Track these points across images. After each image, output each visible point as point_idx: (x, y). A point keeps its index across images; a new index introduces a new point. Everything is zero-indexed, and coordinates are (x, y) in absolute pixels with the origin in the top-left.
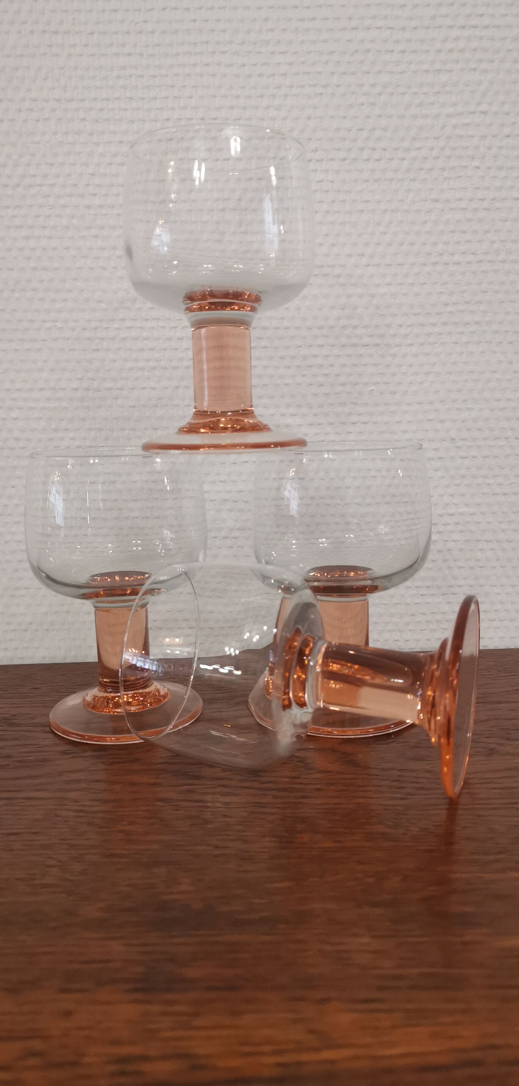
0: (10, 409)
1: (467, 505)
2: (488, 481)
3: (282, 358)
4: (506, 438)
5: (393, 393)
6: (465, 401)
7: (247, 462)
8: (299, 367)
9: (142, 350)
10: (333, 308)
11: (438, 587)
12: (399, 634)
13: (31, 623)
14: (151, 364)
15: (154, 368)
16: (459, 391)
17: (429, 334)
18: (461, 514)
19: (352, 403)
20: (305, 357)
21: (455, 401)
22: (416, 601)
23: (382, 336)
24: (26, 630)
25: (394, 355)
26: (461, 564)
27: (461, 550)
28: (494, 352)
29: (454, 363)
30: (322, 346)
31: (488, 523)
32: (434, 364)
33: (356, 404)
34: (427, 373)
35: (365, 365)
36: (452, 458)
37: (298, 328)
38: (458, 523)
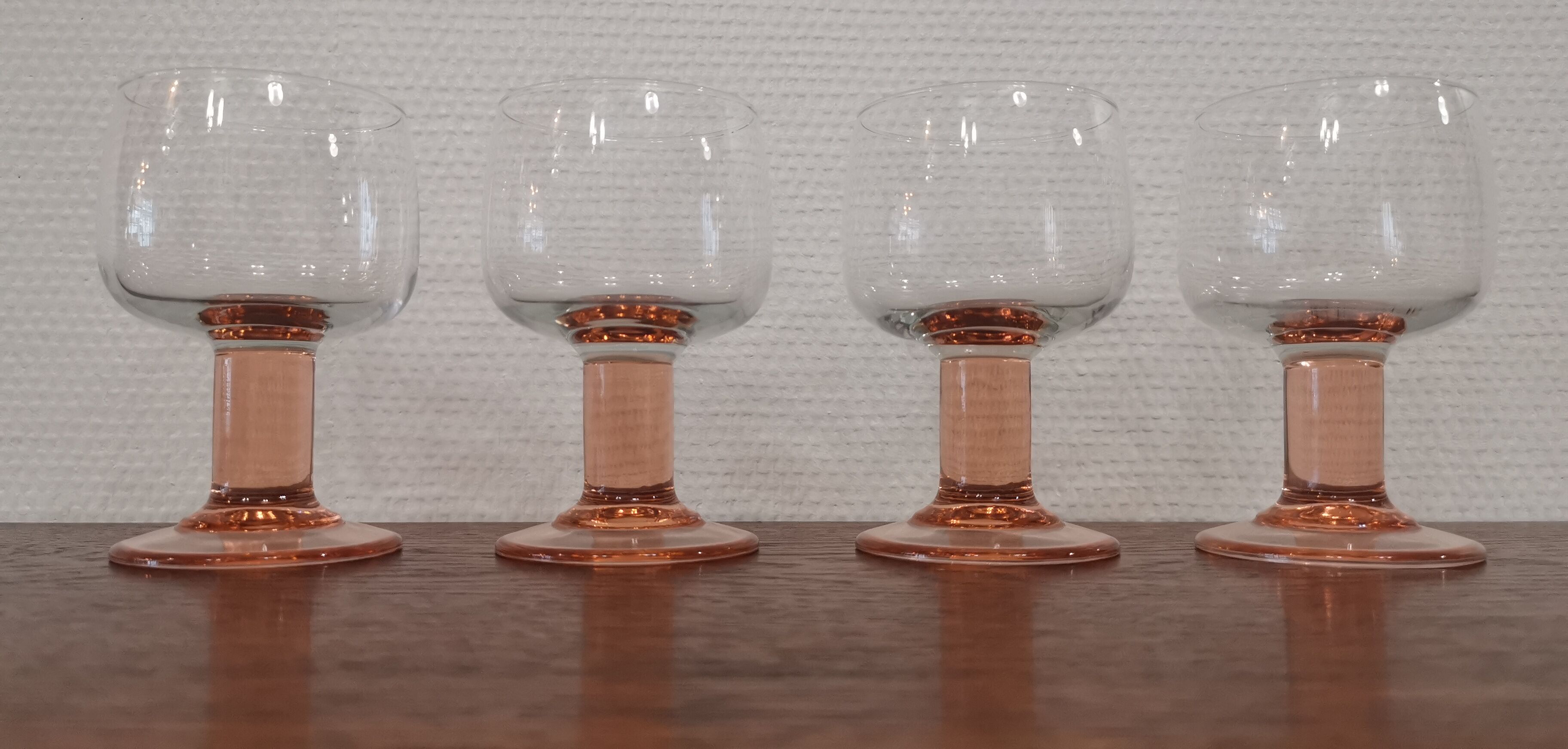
0: (462, 118)
3: (879, 55)
6: (1157, 128)
7: (821, 210)
8: (904, 69)
9: (668, 37)
11: (1122, 419)
12: (1058, 494)
13: (465, 458)
14: (681, 58)
15: (686, 64)
16: (1149, 112)
17: (1102, 28)
20: (914, 56)
21: (1142, 128)
22: (1088, 440)
23: (1031, 28)
24: (456, 469)
26: (1156, 382)
27: (1157, 360)
28: (1201, 57)
29: (1141, 72)
30: (939, 40)
32: (1110, 72)
33: (991, 126)
37: (903, 13)
38: (1150, 317)
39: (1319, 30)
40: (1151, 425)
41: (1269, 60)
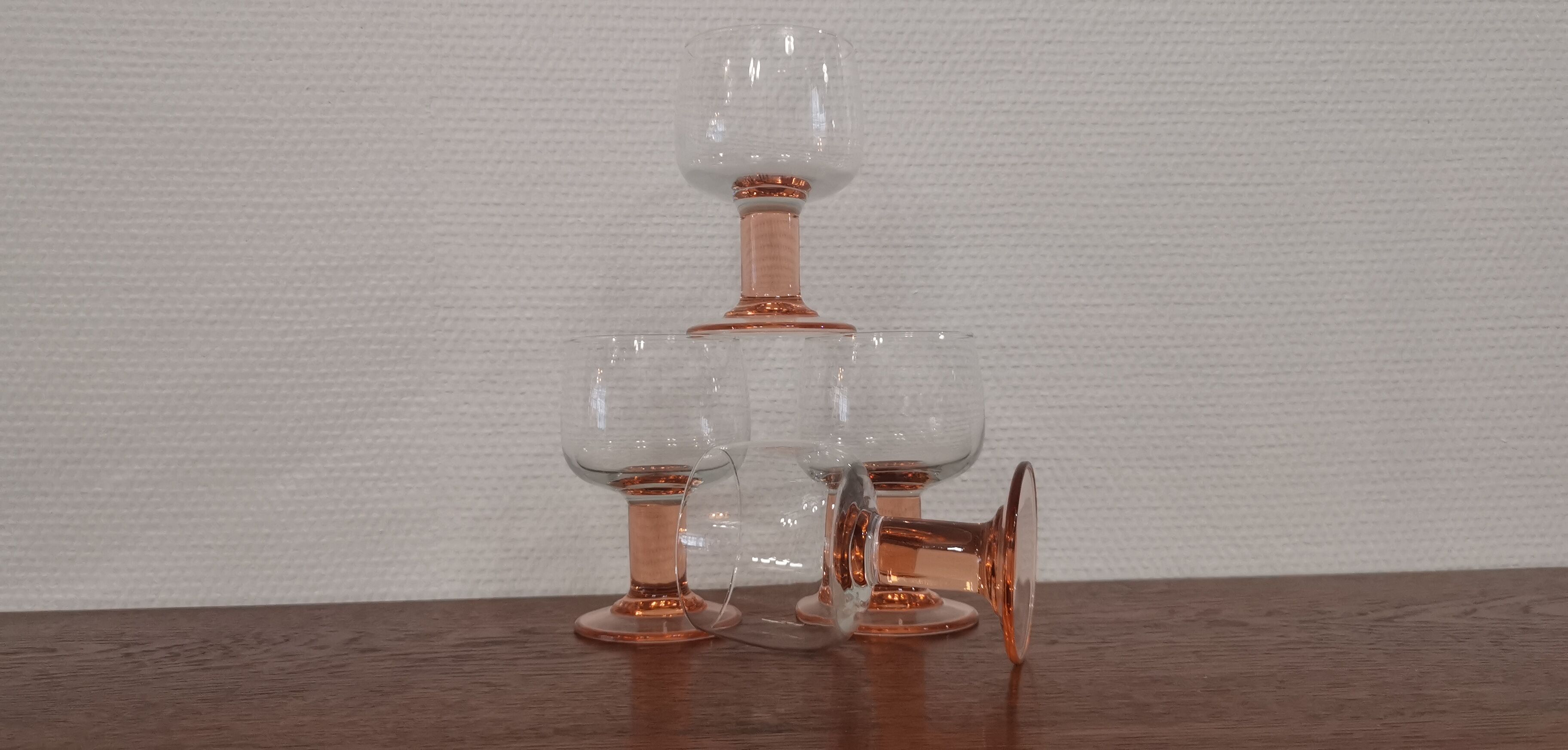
0: (525, 308)
1: (1021, 419)
2: (1042, 393)
3: (820, 258)
4: (1060, 347)
5: (939, 297)
6: (1015, 306)
8: (837, 268)
9: (670, 247)
10: (873, 207)
13: (533, 550)
14: (680, 262)
15: (683, 267)
16: (1008, 296)
17: (974, 236)
18: (1015, 429)
19: (895, 307)
20: (844, 258)
21: (1004, 306)
23: (925, 237)
24: (527, 558)
25: (939, 258)
28: (1044, 256)
29: (1003, 267)
30: (862, 246)
31: (1045, 439)
32: (981, 267)
33: (899, 308)
34: (974, 277)
35: (909, 267)
36: (1003, 367)
37: (836, 228)
38: (1011, 439)
39: (1125, 235)
41: (1090, 257)
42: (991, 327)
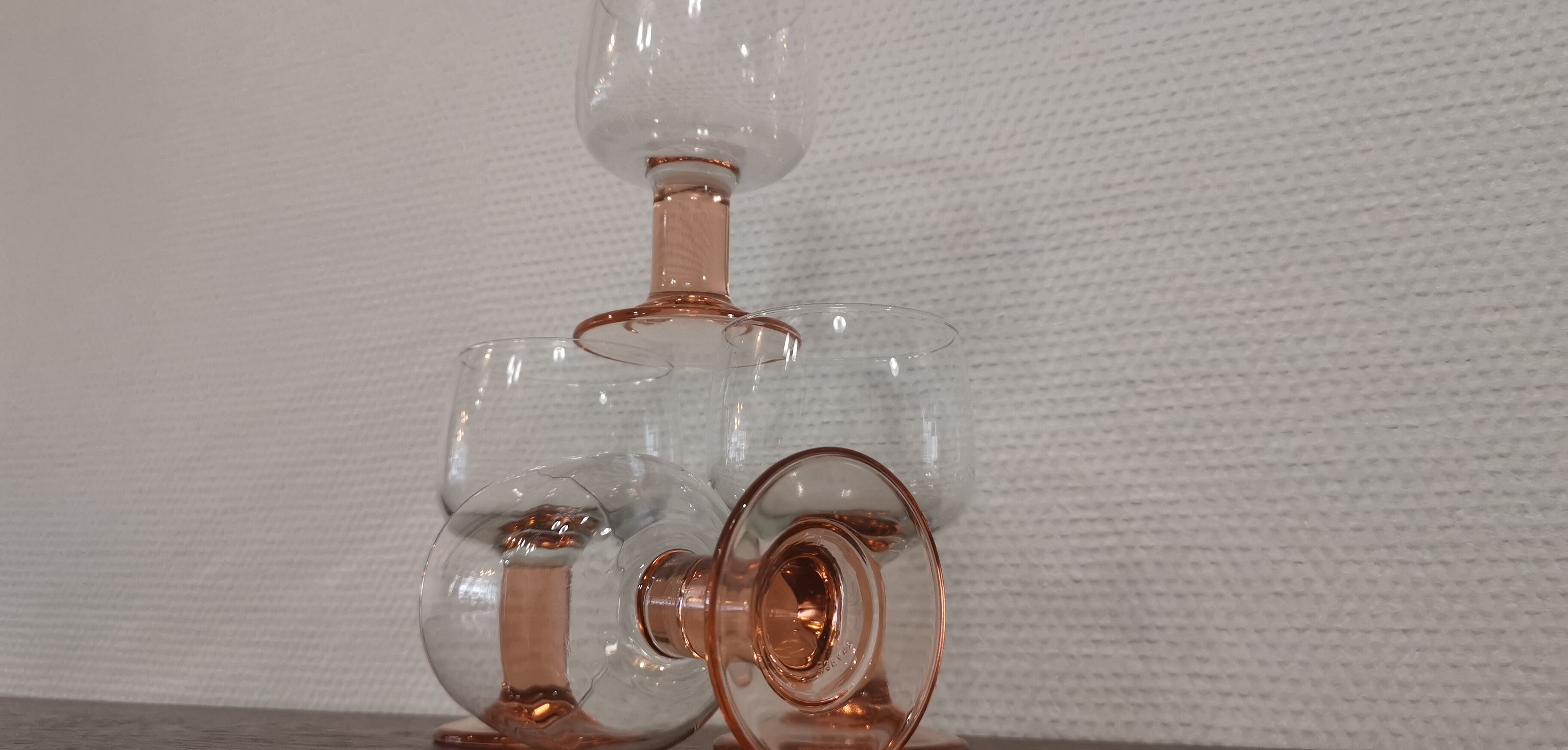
1: (1163, 487)
2: (1196, 447)
4: (1221, 376)
5: (1034, 318)
6: (1146, 322)
10: (943, 210)
11: (1124, 629)
12: (1058, 709)
16: (1136, 308)
17: (1084, 231)
18: (1154, 502)
19: (974, 337)
21: (1130, 323)
22: (1086, 651)
23: (1014, 240)
25: (1032, 266)
26: (1159, 588)
27: (1159, 564)
28: (1188, 246)
29: (1126, 268)
30: (929, 262)
31: (1203, 517)
32: (1094, 272)
34: (1085, 286)
35: (991, 282)
36: (1132, 411)
38: (1148, 518)
39: (1321, 201)
40: (1155, 635)
41: (1264, 239)
42: (1111, 355)
